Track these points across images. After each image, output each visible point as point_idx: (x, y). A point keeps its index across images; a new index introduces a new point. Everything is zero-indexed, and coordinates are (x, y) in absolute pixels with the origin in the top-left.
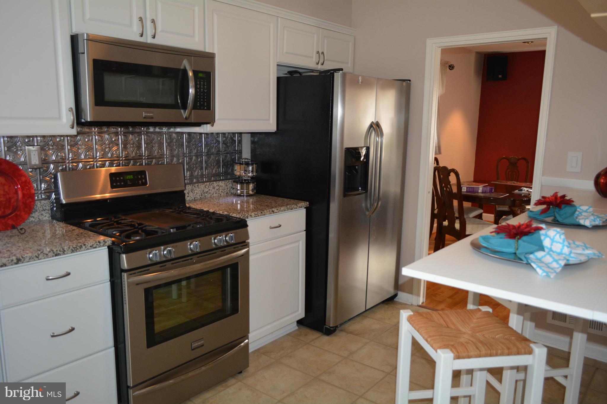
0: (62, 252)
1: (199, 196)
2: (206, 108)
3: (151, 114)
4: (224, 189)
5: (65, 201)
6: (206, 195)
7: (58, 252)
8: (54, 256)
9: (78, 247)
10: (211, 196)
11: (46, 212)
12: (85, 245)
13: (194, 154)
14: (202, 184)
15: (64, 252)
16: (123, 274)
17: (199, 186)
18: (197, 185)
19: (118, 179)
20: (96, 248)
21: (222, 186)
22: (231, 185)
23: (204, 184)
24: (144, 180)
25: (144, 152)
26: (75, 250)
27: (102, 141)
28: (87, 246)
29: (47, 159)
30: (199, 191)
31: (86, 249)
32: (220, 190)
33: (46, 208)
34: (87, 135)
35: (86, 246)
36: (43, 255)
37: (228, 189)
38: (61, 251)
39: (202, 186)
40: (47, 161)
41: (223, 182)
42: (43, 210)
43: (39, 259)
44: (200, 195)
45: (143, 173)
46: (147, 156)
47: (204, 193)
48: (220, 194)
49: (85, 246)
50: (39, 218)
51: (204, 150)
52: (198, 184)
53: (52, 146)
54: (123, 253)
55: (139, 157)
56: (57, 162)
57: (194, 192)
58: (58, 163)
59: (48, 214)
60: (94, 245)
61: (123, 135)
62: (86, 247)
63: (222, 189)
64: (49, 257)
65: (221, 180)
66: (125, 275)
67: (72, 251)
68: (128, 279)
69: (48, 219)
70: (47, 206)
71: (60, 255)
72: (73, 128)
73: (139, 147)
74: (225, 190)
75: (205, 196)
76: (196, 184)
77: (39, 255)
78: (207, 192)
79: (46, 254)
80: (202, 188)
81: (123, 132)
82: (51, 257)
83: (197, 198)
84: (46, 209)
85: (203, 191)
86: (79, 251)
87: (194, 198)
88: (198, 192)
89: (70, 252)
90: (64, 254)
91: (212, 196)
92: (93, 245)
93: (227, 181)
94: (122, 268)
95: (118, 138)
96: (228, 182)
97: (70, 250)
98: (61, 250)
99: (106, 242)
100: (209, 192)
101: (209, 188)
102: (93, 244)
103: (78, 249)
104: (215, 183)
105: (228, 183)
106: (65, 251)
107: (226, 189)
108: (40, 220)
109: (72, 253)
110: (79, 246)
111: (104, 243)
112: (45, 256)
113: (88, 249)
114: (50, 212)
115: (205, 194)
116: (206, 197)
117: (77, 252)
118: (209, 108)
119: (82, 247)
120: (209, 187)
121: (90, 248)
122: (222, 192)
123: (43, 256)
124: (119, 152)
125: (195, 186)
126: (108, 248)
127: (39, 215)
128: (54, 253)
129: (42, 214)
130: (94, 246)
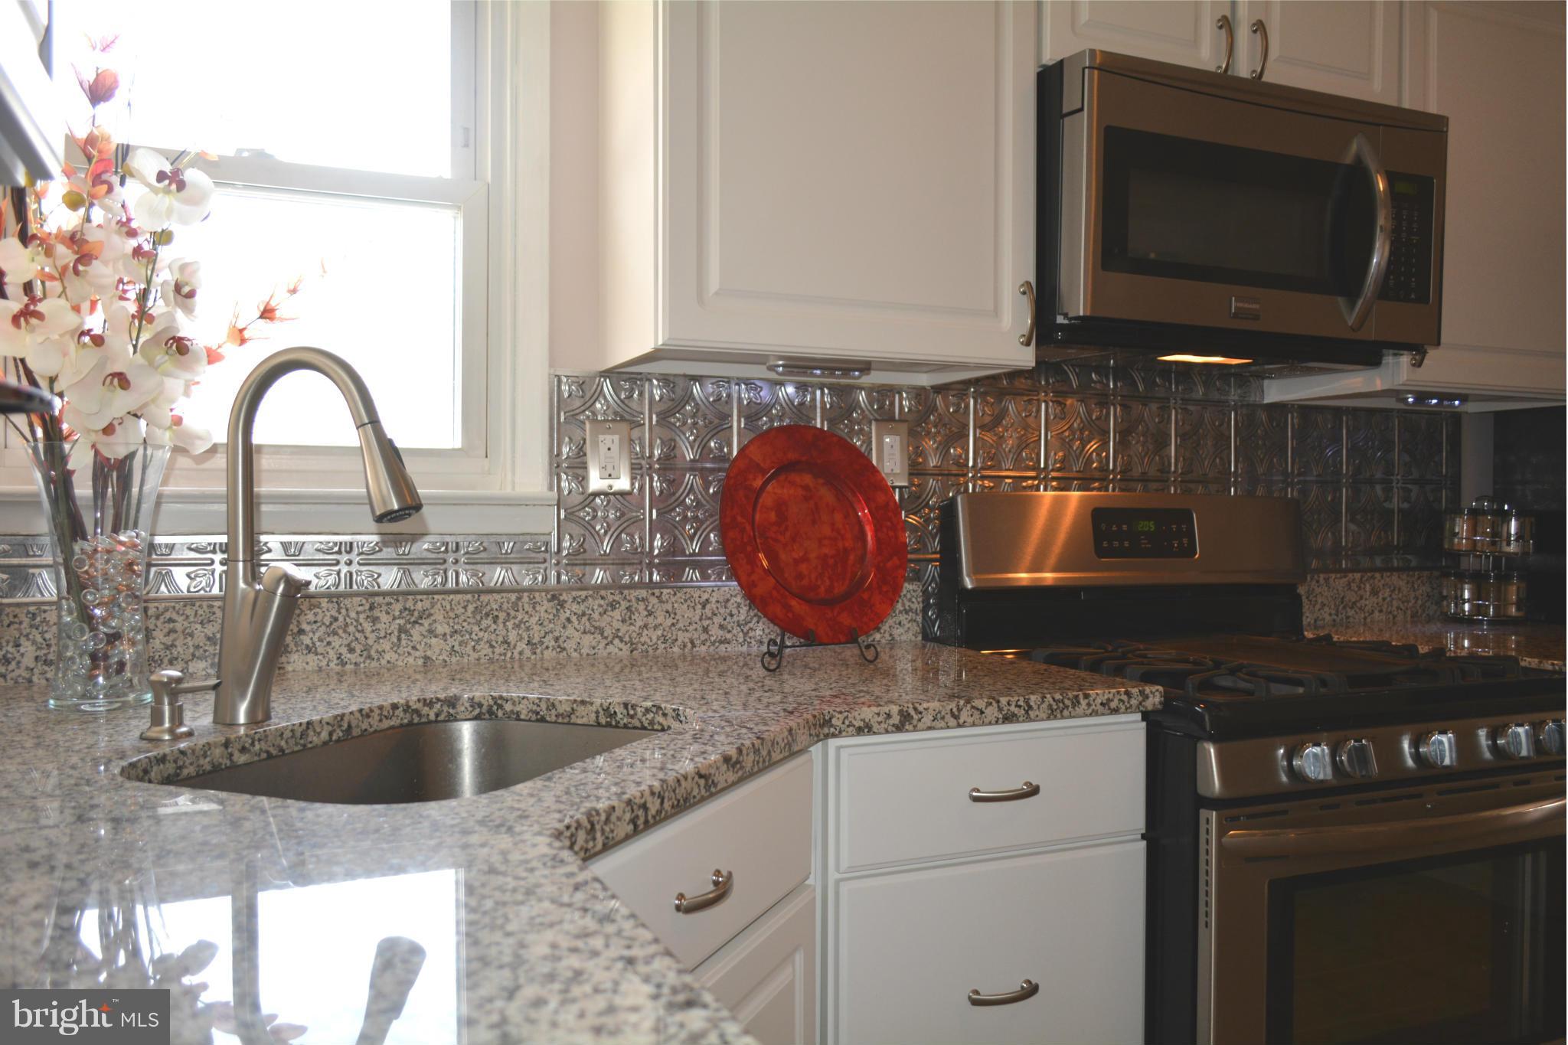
0: (1023, 712)
1: (1330, 615)
2: (1413, 296)
3: (1254, 306)
4: (1404, 599)
5: (972, 582)
6: (1351, 613)
7: (1013, 708)
8: (1001, 721)
9: (1067, 702)
10: (1365, 618)
11: (910, 618)
12: (1086, 696)
13: (1313, 478)
14: (1338, 575)
15: (1027, 712)
16: (1204, 813)
17: (1331, 580)
18: (1324, 579)
19: (1114, 528)
20: (1116, 711)
21: (1399, 589)
22: (1429, 590)
23: (1345, 577)
24: (1185, 541)
25: (1173, 460)
26: (1058, 708)
27: (1063, 419)
28: (1092, 702)
29: (921, 463)
30: (1330, 599)
31: (1090, 711)
32: (1395, 603)
33: (912, 606)
34: (1026, 398)
35: (1091, 699)
36: (970, 713)
37: (1420, 602)
38: (1020, 707)
39: (1339, 583)
40: (919, 467)
41: (1404, 576)
42: (905, 609)
43: (959, 726)
44: (1333, 612)
45: (1185, 516)
46: (1181, 474)
47: (1344, 608)
48: (1394, 617)
49: (1087, 701)
50: (891, 635)
51: (1344, 467)
52: (1326, 576)
53: (936, 426)
54: (1212, 739)
55: (1159, 474)
56: (946, 472)
57: (1314, 599)
58: (948, 475)
59: (915, 624)
60: (1112, 700)
61: (1120, 405)
62: (1089, 705)
63: (1400, 600)
64: (987, 721)
65: (1392, 570)
66: (1211, 819)
67: (1050, 712)
68: (1222, 832)
69: (913, 638)
70: (914, 600)
71: (1018, 721)
72: (1028, 344)
73: (1162, 443)
74: (1410, 604)
75: (1348, 617)
76: (1322, 576)
77: (959, 710)
78: (1354, 603)
79: (978, 709)
80: (1340, 589)
81: (1121, 396)
82: (990, 723)
83: (1324, 619)
84: (911, 610)
85: (1343, 598)
86: (1071, 717)
87: (1315, 621)
88: (1326, 602)
89: (1044, 716)
90: (1028, 719)
91: (1368, 620)
92: (1109, 700)
93: (1416, 573)
94: (1202, 790)
95: (1108, 414)
96: (1419, 578)
97: (1045, 706)
98: (1021, 703)
99: (1147, 697)
100: (1358, 605)
101: (1361, 592)
102: (1111, 696)
103: (1067, 707)
104: (1377, 575)
105: (1419, 581)
106: (1030, 707)
107: (1413, 602)
108: (893, 639)
109: (1048, 718)
110: (1069, 699)
111: (1141, 699)
112: (977, 713)
113: (1095, 713)
114: (919, 619)
115: (1348, 610)
116: (1351, 620)
117: (1063, 717)
118: (1423, 298)
119: (1079, 703)
120: (1359, 588)
121: (1100, 708)
122: (1398, 608)
123: (972, 715)
124: (1108, 456)
125: (1318, 582)
126: (1143, 719)
127: (893, 625)
128: (1000, 710)
129: (900, 623)
130: (1113, 705)
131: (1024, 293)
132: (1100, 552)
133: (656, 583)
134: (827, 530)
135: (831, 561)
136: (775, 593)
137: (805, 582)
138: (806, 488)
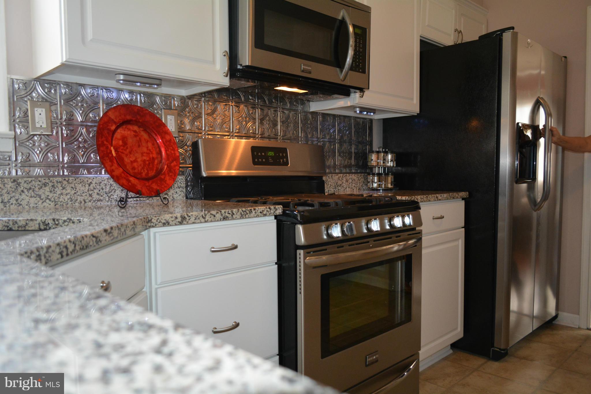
0: (231, 216)
1: (333, 189)
2: (361, 71)
4: (356, 183)
5: (205, 173)
6: (340, 188)
7: (227, 214)
8: (222, 220)
9: (248, 212)
10: (344, 190)
11: (180, 190)
12: (255, 209)
13: (327, 140)
14: (335, 175)
15: (232, 216)
16: (298, 251)
17: (333, 176)
18: (331, 176)
19: (259, 154)
20: (265, 215)
21: (355, 180)
22: (364, 180)
23: (338, 175)
24: (285, 160)
25: (279, 131)
26: (244, 214)
27: (239, 113)
28: (257, 212)
29: (183, 128)
30: (333, 183)
31: (256, 215)
32: (353, 185)
33: (181, 185)
34: (224, 104)
35: (256, 210)
36: (210, 216)
37: (361, 184)
38: (229, 214)
39: (336, 177)
40: (182, 129)
41: (356, 175)
42: (178, 187)
43: (206, 222)
44: (334, 188)
45: (284, 150)
46: (282, 136)
47: (337, 186)
48: (353, 190)
49: (255, 211)
50: (173, 197)
51: (337, 136)
52: (332, 175)
53: (189, 113)
54: (301, 223)
55: (274, 136)
56: (194, 132)
57: (328, 183)
58: (194, 133)
59: (183, 193)
60: (264, 211)
61: (260, 109)
62: (256, 213)
63: (355, 183)
64: (217, 219)
65: (352, 173)
66: (301, 253)
67: (241, 215)
68: (305, 258)
69: (182, 198)
70: (182, 183)
71: (229, 220)
72: (227, 76)
73: (275, 125)
74: (358, 185)
75: (339, 190)
76: (330, 175)
77: (205, 215)
78: (341, 185)
79: (213, 215)
80: (336, 179)
81: (260, 105)
82: (218, 221)
83: (331, 190)
84: (181, 187)
85: (337, 183)
86: (249, 218)
87: (328, 191)
88: (332, 184)
89: (239, 217)
90: (233, 219)
91: (345, 191)
92: (263, 211)
93: (360, 174)
94: (298, 243)
95: (255, 112)
96: (361, 176)
97: (239, 213)
98: (230, 212)
99: (277, 210)
100: (342, 185)
101: (342, 181)
102: (264, 209)
103: (247, 214)
104: (348, 175)
105: (361, 177)
106: (233, 214)
107: (359, 184)
108: (174, 199)
109: (240, 218)
110: (248, 210)
111: (274, 210)
112: (212, 216)
113: (258, 216)
114: (184, 190)
115: (339, 187)
116: (340, 190)
117: (246, 218)
118: (364, 72)
119: (252, 212)
120: (342, 179)
121: (260, 214)
122: (354, 186)
123: (210, 217)
124: (255, 128)
125: (329, 177)
126: (275, 219)
127: (174, 193)
128: (222, 215)
129: (176, 192)
130: (264, 213)
131: (225, 56)
132: (255, 163)
133: (66, 175)
134: (145, 150)
135: (147, 162)
136: (123, 175)
137: (136, 171)
138: (135, 131)
